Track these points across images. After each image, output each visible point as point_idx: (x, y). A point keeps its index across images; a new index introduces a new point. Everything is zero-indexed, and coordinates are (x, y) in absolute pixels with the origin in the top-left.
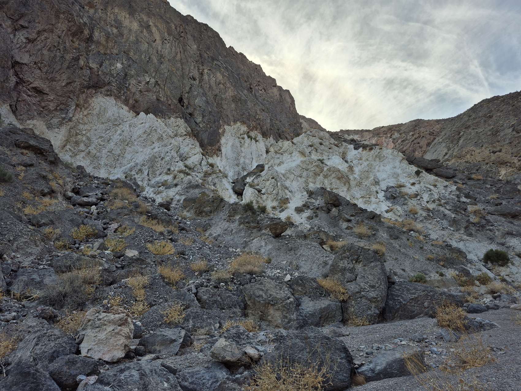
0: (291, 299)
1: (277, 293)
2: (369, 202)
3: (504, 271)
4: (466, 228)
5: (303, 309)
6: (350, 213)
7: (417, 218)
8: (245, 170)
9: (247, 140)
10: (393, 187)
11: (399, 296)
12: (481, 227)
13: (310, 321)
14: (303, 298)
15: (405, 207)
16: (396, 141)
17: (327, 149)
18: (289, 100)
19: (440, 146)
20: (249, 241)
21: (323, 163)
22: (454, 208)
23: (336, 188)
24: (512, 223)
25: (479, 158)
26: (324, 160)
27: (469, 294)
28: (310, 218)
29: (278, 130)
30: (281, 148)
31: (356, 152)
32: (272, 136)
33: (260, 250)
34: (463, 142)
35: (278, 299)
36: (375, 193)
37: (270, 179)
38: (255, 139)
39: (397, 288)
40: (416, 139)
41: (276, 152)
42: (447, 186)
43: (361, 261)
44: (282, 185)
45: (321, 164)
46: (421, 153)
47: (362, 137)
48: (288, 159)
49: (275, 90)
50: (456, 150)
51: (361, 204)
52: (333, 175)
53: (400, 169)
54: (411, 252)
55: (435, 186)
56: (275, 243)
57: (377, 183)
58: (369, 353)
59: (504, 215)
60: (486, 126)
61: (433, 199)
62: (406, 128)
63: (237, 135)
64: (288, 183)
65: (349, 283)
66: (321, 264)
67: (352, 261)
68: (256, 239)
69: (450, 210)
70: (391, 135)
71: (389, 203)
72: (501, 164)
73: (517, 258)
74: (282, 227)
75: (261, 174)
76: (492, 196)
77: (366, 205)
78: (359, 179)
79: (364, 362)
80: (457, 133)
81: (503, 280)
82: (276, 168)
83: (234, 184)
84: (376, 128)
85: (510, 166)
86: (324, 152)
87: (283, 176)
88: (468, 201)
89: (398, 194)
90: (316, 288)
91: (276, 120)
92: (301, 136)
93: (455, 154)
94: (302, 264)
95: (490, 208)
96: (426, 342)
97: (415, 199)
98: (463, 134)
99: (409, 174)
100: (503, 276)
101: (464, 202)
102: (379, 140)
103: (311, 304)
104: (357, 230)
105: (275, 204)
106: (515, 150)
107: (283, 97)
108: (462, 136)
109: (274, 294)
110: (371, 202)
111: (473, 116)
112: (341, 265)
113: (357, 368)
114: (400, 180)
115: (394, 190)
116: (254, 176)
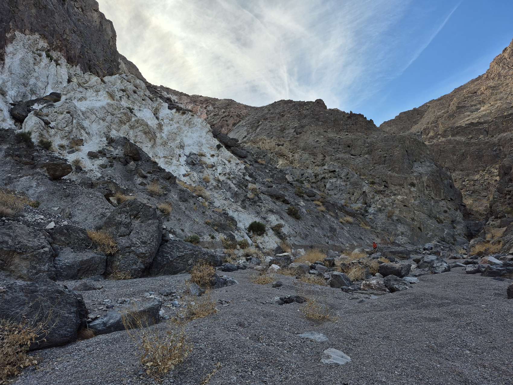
0: (46, 249)
1: (29, 241)
2: (169, 163)
3: (259, 239)
4: (243, 201)
5: (59, 260)
6: (148, 169)
7: (208, 186)
8: (35, 94)
9: (45, 60)
10: (195, 154)
11: (168, 253)
12: (254, 202)
13: (65, 273)
14: (64, 249)
15: (201, 174)
16: (209, 113)
17: (140, 99)
18: (110, 33)
19: (242, 128)
20: (15, 178)
21: (132, 112)
22: (238, 184)
23: (140, 142)
24: (275, 203)
25: (267, 147)
26: (134, 109)
27: (229, 255)
28: (103, 166)
29: (90, 61)
30: (87, 82)
31: (169, 111)
32: (79, 64)
33: (28, 190)
34: (259, 130)
35: (29, 247)
36: (177, 156)
37: (65, 113)
38: (56, 61)
39: (169, 245)
40: (226, 116)
41: (79, 85)
42: (238, 164)
43: (140, 217)
44: (78, 124)
45: (129, 113)
46: (227, 130)
47: (180, 99)
48: (93, 97)
49: (95, 15)
50: (253, 136)
51: (162, 164)
52: (140, 128)
53: (205, 139)
54: (194, 215)
55: (229, 161)
56: (51, 186)
57: (182, 147)
58: (109, 307)
59: (271, 196)
60: (279, 122)
61: (224, 173)
62: (220, 104)
63: (32, 49)
64: (86, 123)
65: (121, 237)
66: (98, 215)
67: (130, 216)
68: (25, 177)
69: (235, 184)
70: (206, 107)
71: (188, 168)
72: (281, 156)
73: (271, 231)
74: (64, 169)
75: (55, 104)
76: (267, 179)
77: (167, 165)
78: (166, 138)
79: (98, 316)
80: (257, 121)
81: (257, 247)
82: (75, 102)
83: (13, 107)
84: (194, 95)
85: (286, 159)
86: (136, 102)
87: (83, 114)
88: (250, 180)
89: (197, 162)
90: (82, 240)
91: (90, 48)
92: (114, 77)
93: (251, 138)
94: (77, 212)
95: (264, 189)
96: (173, 296)
97: (211, 169)
98: (261, 124)
99: (211, 146)
100: (258, 244)
101: (247, 180)
102: (194, 107)
103: (72, 255)
104: (149, 187)
105: (65, 142)
106: (292, 147)
107: (104, 27)
108: (260, 125)
109: (25, 241)
110: (171, 163)
111: (271, 111)
112: (118, 219)
113: (89, 322)
114: (203, 149)
115: (195, 157)
116: (45, 105)
